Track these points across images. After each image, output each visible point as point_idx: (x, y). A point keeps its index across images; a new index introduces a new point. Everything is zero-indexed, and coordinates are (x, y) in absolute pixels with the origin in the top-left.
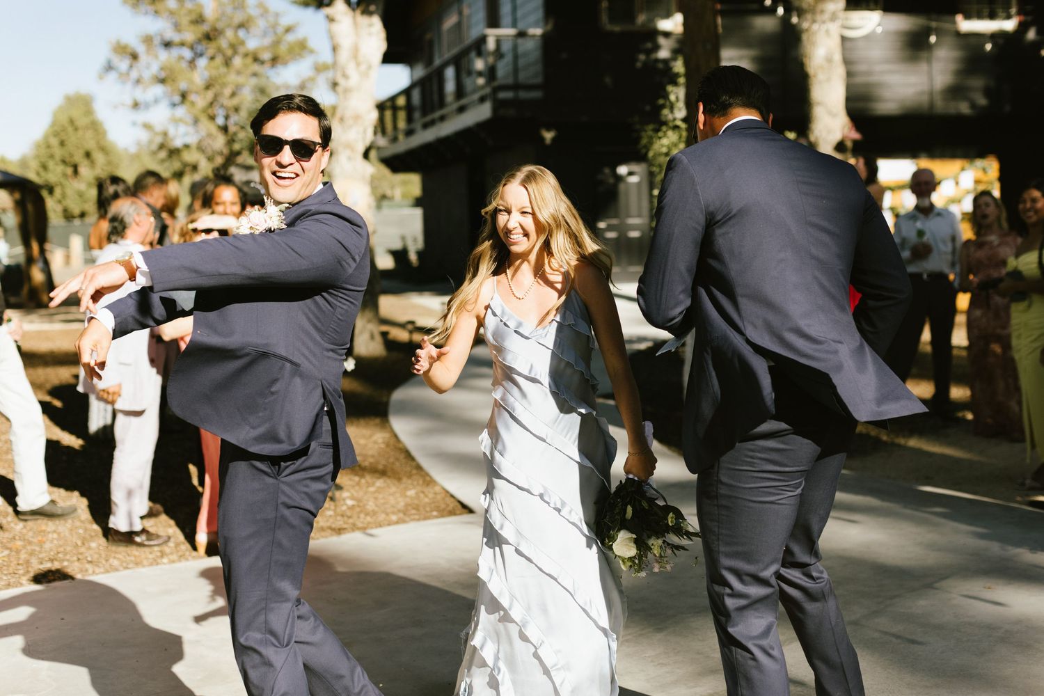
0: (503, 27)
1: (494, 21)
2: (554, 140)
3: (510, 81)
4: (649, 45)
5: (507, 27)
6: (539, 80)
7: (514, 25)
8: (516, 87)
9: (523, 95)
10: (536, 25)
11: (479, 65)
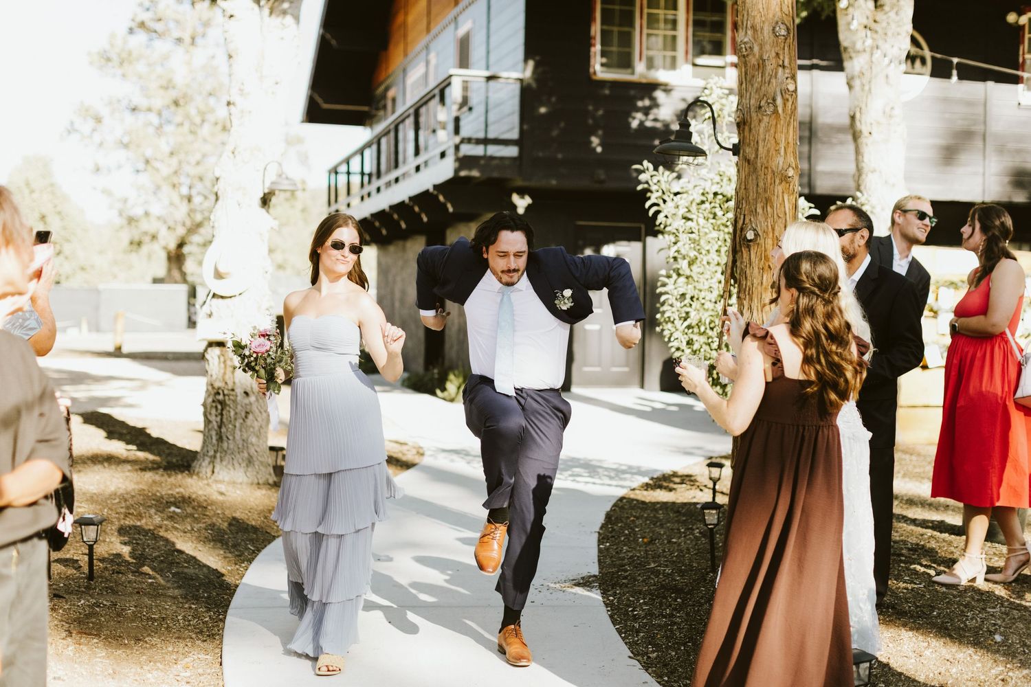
0: (474, 69)
1: (464, 62)
2: (528, 208)
3: (481, 135)
4: (647, 102)
5: (479, 69)
6: (515, 135)
7: (488, 68)
8: (486, 141)
9: (493, 150)
10: (513, 68)
11: (443, 115)
